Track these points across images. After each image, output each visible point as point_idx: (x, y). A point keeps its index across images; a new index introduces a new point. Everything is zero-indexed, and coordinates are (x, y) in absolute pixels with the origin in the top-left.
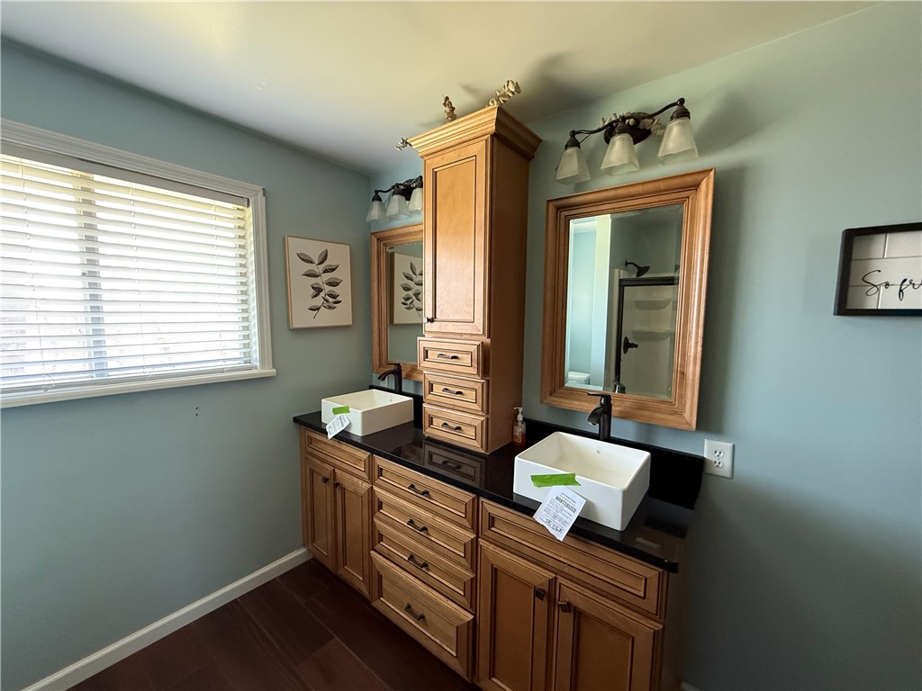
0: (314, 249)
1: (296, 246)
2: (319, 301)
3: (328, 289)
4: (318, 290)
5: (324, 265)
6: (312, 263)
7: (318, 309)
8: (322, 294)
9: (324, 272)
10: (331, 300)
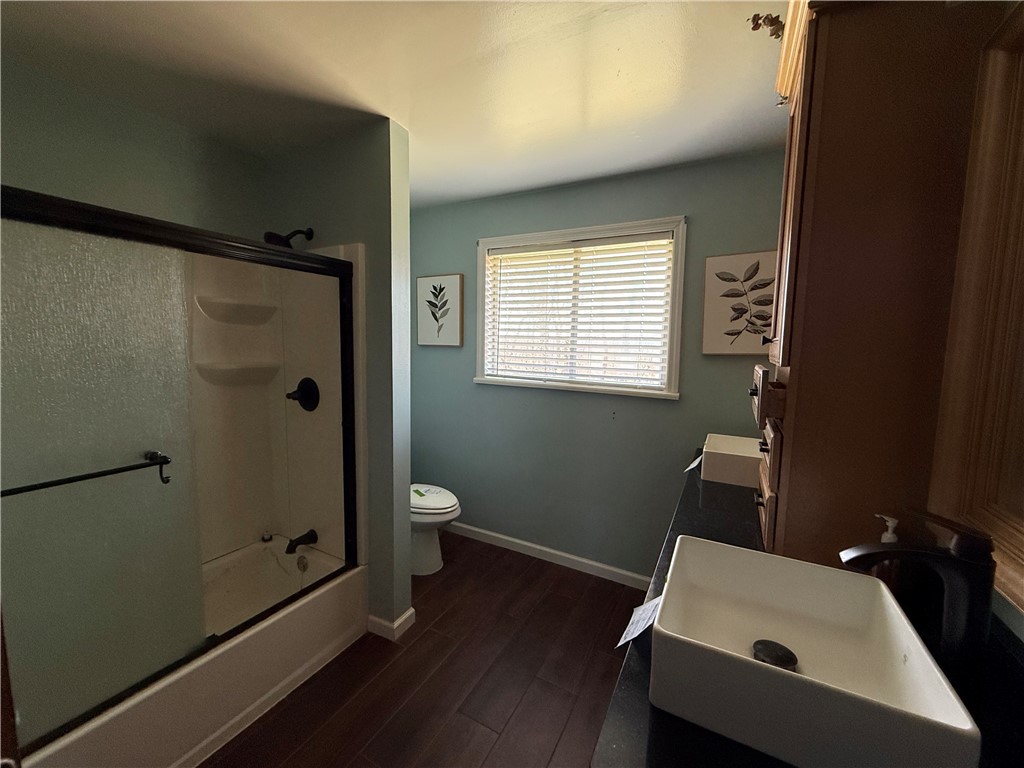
0: (739, 265)
1: (715, 265)
2: (741, 324)
3: (755, 309)
4: (740, 312)
5: (751, 282)
6: (734, 280)
7: (739, 333)
8: (747, 316)
9: (752, 289)
10: (759, 322)
